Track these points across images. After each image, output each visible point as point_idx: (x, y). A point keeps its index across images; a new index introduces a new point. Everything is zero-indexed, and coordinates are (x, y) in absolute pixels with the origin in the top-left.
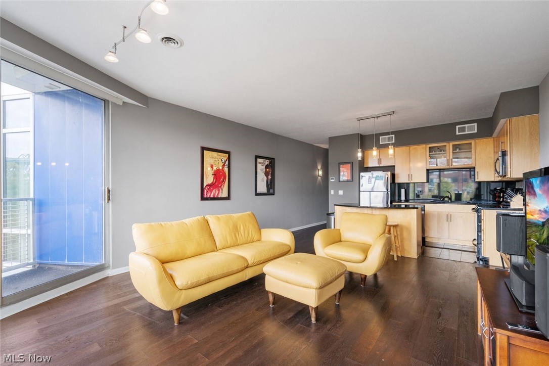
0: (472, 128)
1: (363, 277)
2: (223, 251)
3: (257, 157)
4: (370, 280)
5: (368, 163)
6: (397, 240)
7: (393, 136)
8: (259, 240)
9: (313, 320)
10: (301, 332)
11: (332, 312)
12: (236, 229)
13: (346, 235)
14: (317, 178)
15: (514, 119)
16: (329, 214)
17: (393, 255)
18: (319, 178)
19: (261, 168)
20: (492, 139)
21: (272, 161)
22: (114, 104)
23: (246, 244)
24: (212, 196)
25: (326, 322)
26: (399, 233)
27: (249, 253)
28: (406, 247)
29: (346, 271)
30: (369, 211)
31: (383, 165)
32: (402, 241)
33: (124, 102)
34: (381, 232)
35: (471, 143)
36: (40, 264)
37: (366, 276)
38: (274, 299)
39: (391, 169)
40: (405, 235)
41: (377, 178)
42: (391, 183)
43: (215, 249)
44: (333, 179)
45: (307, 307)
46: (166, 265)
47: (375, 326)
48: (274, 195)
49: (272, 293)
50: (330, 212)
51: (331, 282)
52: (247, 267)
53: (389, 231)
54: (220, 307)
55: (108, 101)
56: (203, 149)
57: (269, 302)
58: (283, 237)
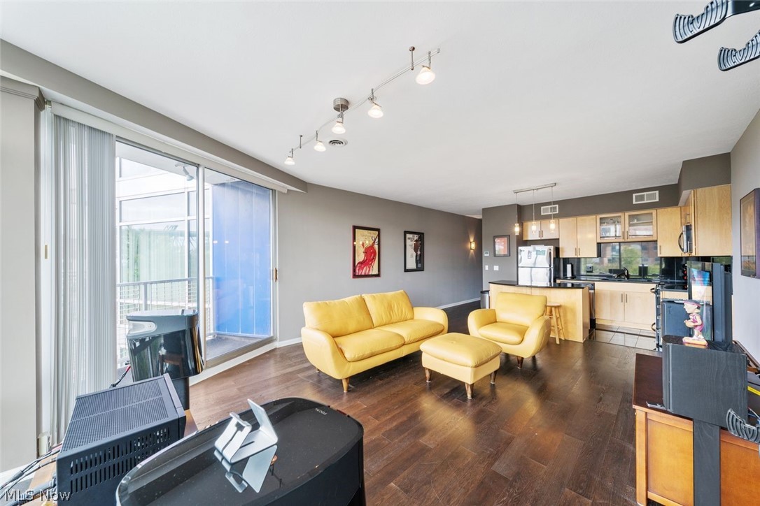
0: (653, 196)
1: (520, 359)
2: (379, 328)
3: (406, 233)
4: (528, 362)
5: (527, 236)
6: (559, 323)
7: (557, 206)
8: (412, 319)
9: (469, 396)
10: (458, 406)
11: (487, 391)
12: (390, 308)
13: (501, 316)
14: (469, 252)
15: (700, 190)
16: (483, 292)
17: (555, 338)
18: (472, 251)
19: (411, 244)
20: (679, 208)
21: (421, 236)
22: (280, 193)
23: (400, 322)
24: (363, 274)
25: (482, 399)
26: (562, 314)
27: (405, 331)
28: (570, 329)
29: (501, 352)
30: (528, 291)
31: (545, 237)
32: (565, 323)
33: (288, 190)
34: (540, 313)
35: (652, 213)
36: (218, 334)
37: (523, 358)
38: (431, 375)
39: (554, 243)
40: (569, 316)
41: (538, 253)
42: (554, 258)
43: (372, 327)
44: (487, 253)
45: (464, 383)
46: (337, 339)
47: (531, 405)
48: (423, 270)
49: (429, 370)
50: (484, 290)
51: (486, 362)
52: (404, 345)
53: (551, 312)
54: (380, 380)
55: (275, 191)
56: (355, 228)
57: (426, 377)
58: (437, 316)
